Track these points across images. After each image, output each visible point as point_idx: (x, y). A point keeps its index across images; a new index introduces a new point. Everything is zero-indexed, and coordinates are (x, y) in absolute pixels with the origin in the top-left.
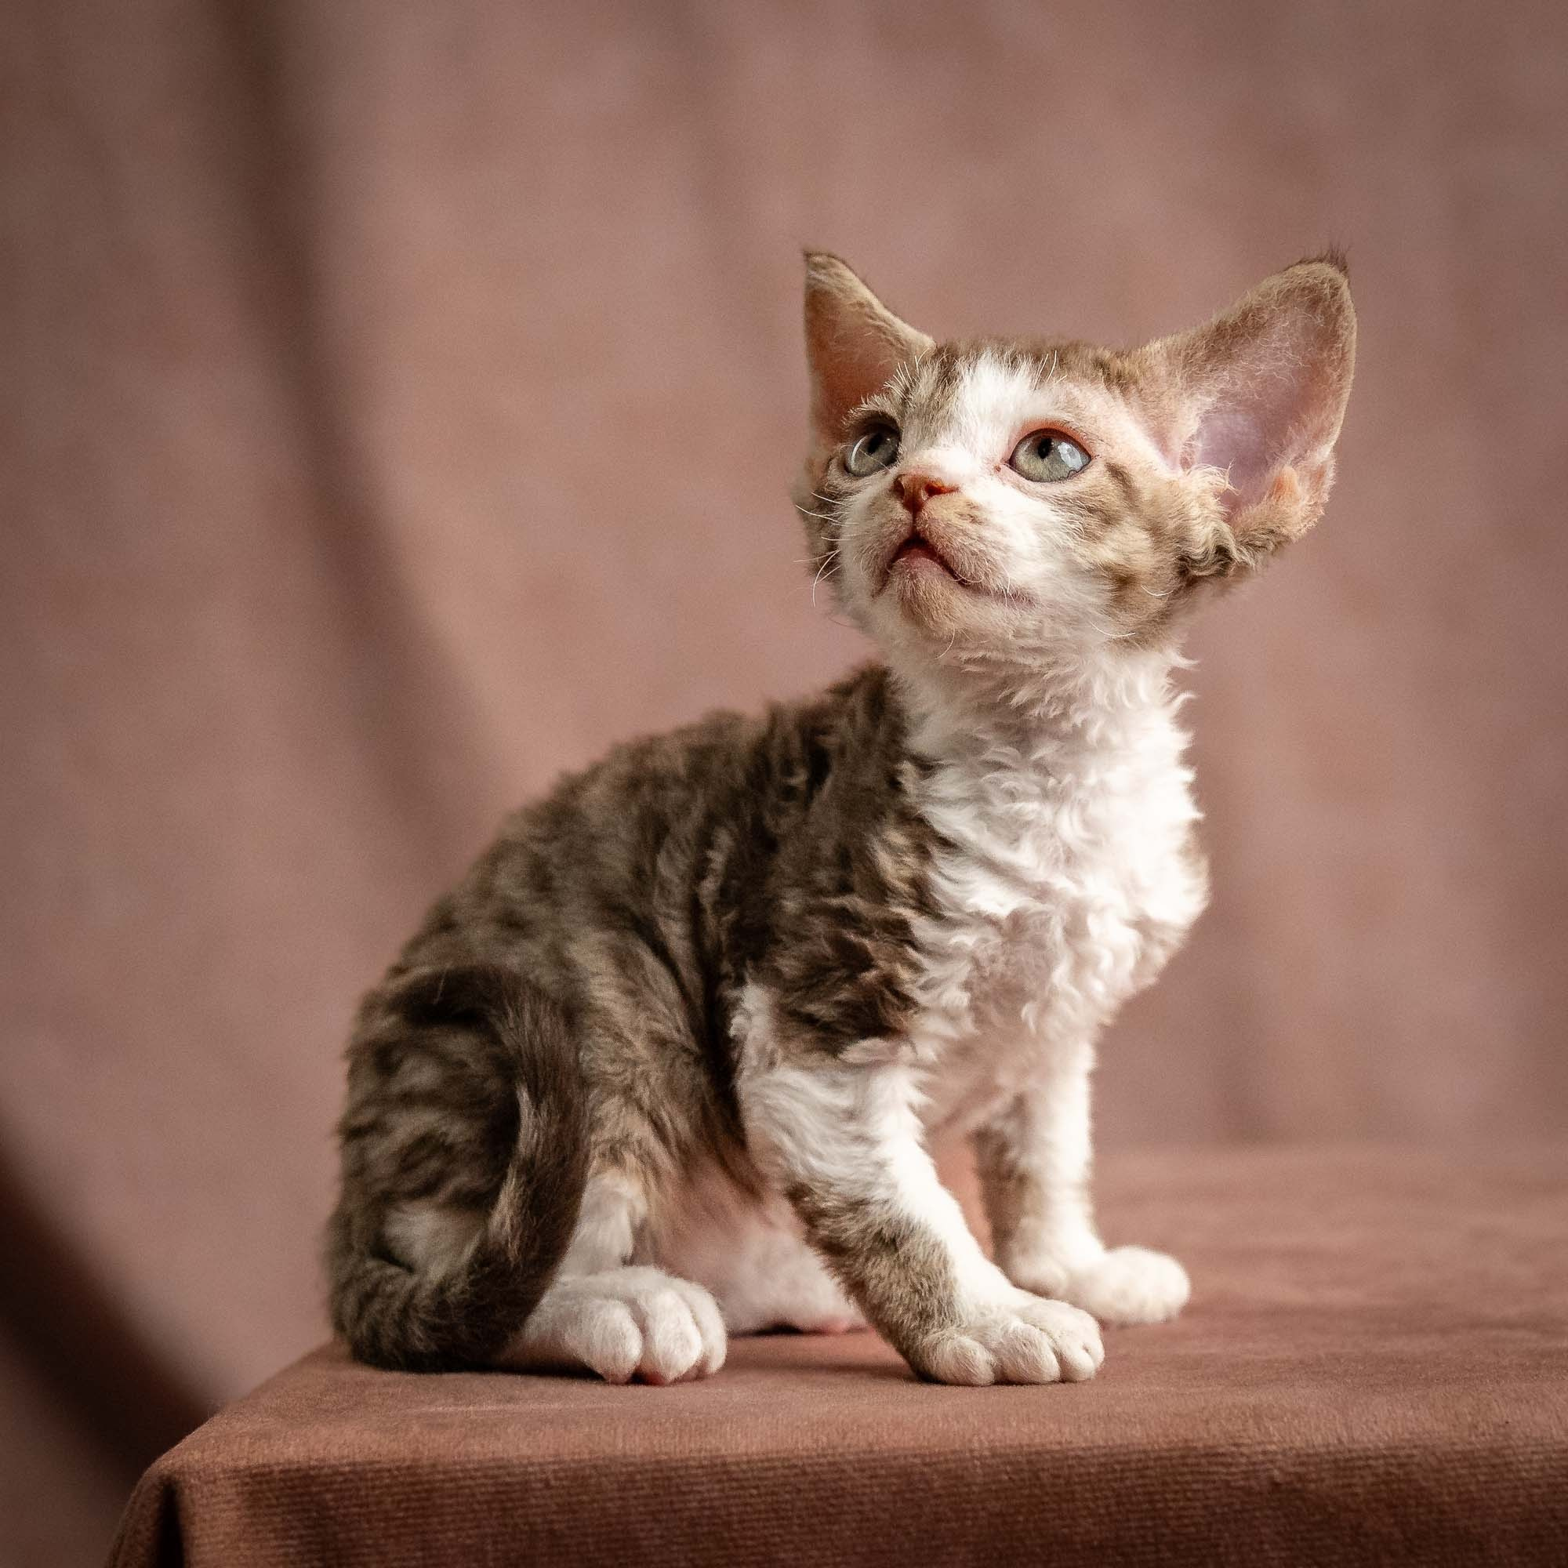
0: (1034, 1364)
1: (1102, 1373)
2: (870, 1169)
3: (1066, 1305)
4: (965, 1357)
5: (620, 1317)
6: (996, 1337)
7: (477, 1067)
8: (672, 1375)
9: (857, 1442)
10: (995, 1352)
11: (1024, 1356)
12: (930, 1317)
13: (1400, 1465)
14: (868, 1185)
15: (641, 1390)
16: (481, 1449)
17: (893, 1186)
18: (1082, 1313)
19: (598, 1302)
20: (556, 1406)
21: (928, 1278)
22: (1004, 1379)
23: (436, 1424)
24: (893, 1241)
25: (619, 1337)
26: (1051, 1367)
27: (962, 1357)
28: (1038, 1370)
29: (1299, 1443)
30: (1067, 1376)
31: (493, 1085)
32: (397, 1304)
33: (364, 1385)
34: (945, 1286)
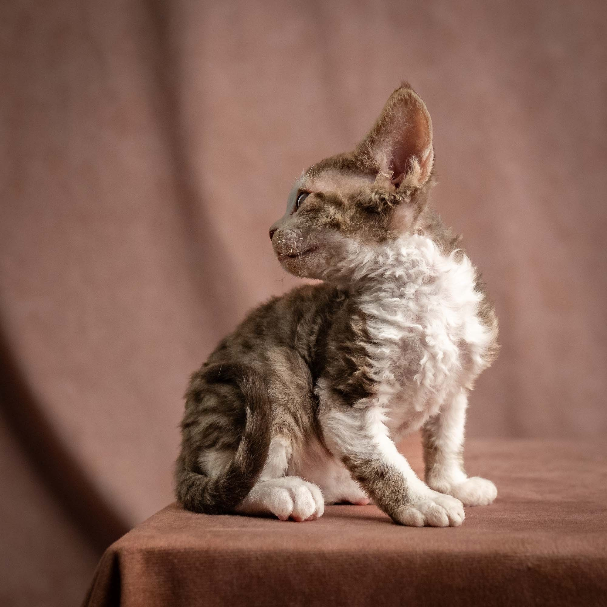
0: (439, 519)
1: (465, 524)
2: (371, 448)
3: (450, 496)
4: (413, 516)
5: (285, 495)
6: (425, 509)
7: (231, 397)
8: (304, 518)
9: (374, 547)
10: (425, 515)
11: (436, 517)
12: (399, 501)
13: (576, 563)
14: (371, 454)
15: (292, 524)
16: (233, 545)
17: (380, 454)
18: (457, 500)
19: (277, 489)
20: (261, 529)
21: (397, 487)
22: (428, 525)
23: (216, 535)
24: (382, 474)
25: (285, 503)
26: (446, 521)
27: (412, 516)
28: (441, 522)
29: (538, 553)
30: (451, 525)
31: (236, 404)
32: (201, 488)
33: (190, 519)
34: (404, 489)
